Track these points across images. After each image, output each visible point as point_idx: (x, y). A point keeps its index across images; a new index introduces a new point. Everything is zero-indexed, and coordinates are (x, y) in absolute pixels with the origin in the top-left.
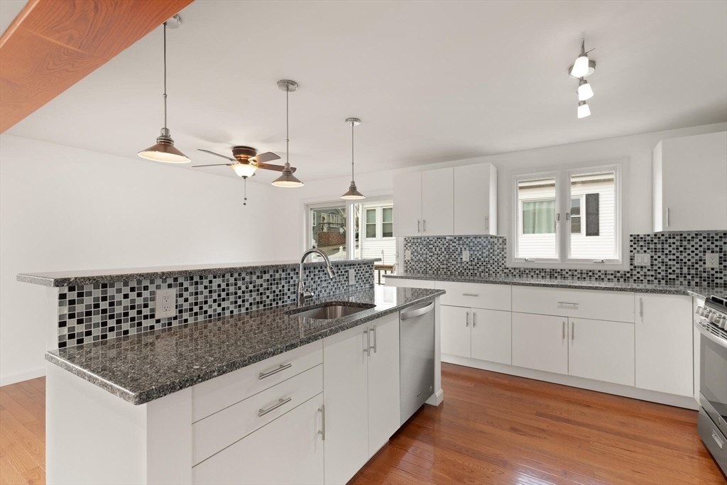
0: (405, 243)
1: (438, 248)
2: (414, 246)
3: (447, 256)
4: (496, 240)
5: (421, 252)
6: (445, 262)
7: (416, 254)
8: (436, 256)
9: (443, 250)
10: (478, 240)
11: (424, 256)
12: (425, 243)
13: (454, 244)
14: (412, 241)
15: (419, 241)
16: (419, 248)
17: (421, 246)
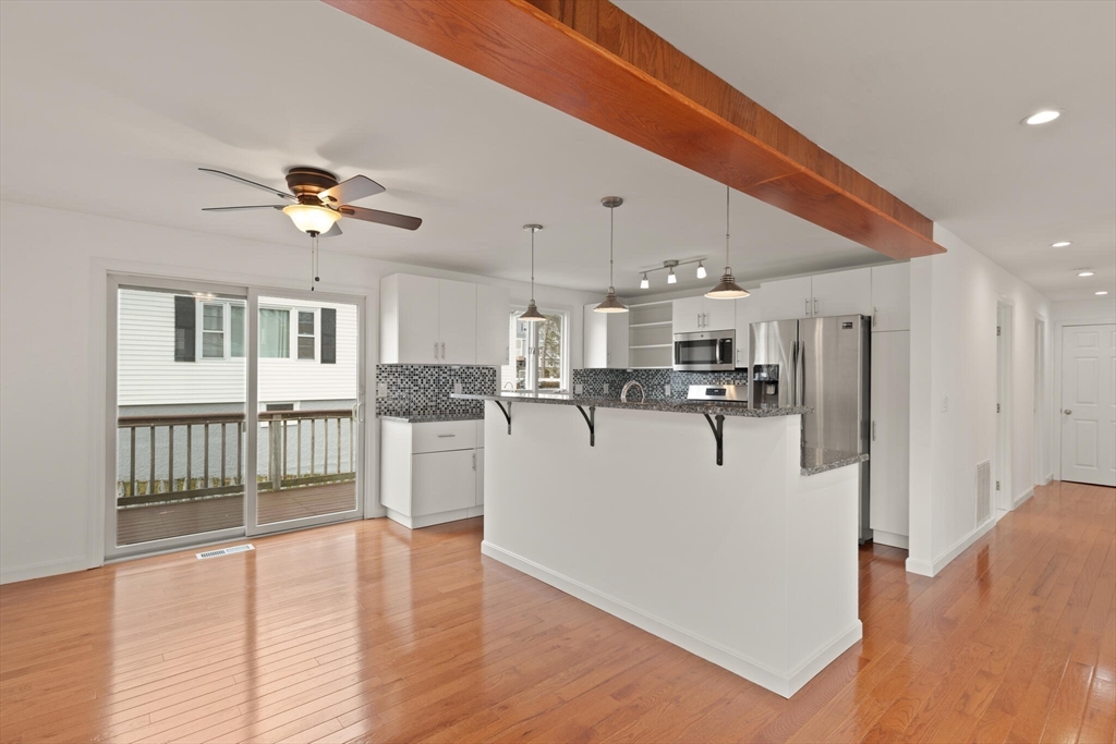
0: (378, 372)
1: (425, 381)
2: (391, 377)
3: (437, 391)
4: (487, 371)
5: (402, 386)
6: (434, 399)
7: (394, 388)
8: (422, 391)
9: (432, 382)
10: (471, 370)
11: (407, 391)
12: (407, 372)
13: (445, 375)
14: (389, 369)
15: (399, 369)
16: (399, 381)
17: (402, 377)
